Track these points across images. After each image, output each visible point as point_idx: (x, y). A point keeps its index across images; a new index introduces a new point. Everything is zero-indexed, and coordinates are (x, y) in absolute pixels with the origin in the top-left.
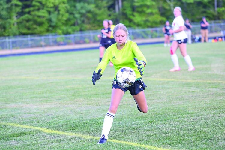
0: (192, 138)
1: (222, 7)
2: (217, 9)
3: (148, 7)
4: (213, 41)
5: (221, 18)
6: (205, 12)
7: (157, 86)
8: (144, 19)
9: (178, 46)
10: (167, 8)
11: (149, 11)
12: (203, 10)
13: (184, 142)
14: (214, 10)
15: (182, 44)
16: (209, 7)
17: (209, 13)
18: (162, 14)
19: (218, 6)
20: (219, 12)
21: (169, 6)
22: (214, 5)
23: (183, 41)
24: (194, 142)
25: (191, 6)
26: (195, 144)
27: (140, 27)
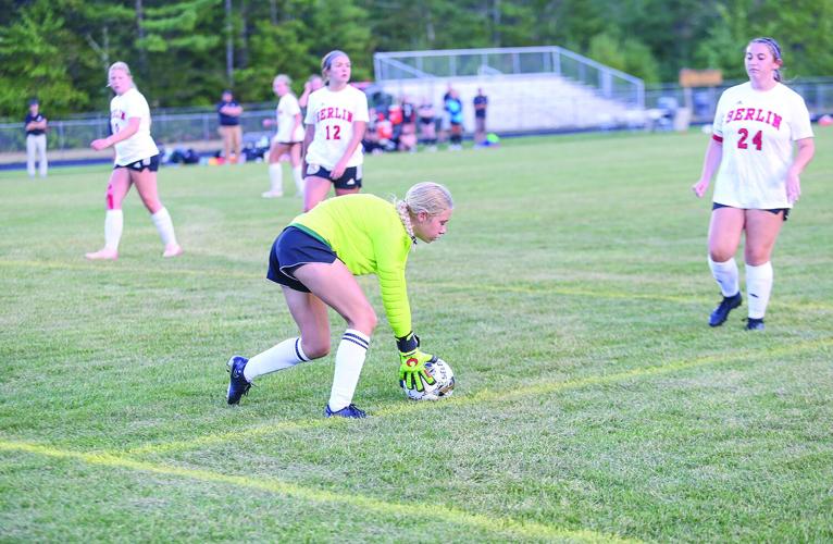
0: (66, 414)
1: (246, 67)
2: (232, 72)
3: (37, 60)
4: (212, 161)
5: (244, 97)
6: (198, 80)
7: (15, 281)
8: (24, 94)
9: (131, 181)
10: (93, 63)
11: (40, 71)
12: (195, 73)
13: (43, 423)
14: (226, 75)
15: (146, 170)
16: (212, 67)
17: (210, 84)
18: (77, 83)
19: (236, 65)
20: (239, 80)
21: (99, 57)
22: (223, 60)
23: (147, 162)
24: (69, 423)
25: (160, 61)
26: (70, 428)
27: (11, 119)
